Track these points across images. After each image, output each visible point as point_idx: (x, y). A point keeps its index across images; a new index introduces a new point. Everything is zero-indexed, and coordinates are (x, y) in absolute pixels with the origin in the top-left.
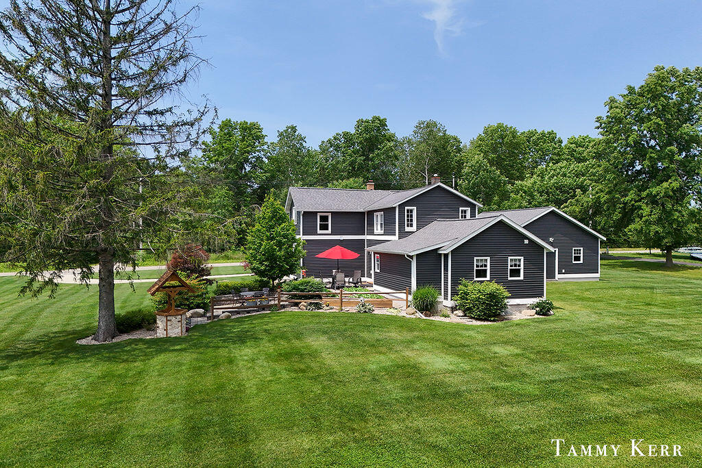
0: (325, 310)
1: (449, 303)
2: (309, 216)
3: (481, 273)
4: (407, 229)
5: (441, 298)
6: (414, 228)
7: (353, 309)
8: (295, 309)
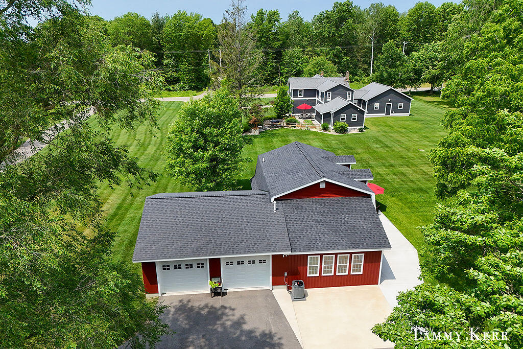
0: (296, 128)
1: (332, 128)
2: (295, 91)
3: (343, 119)
4: (328, 100)
5: (330, 126)
6: (330, 100)
7: (304, 129)
8: (288, 128)
